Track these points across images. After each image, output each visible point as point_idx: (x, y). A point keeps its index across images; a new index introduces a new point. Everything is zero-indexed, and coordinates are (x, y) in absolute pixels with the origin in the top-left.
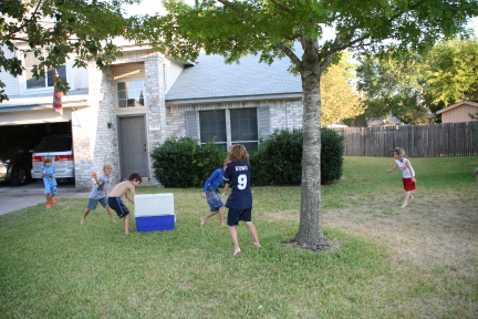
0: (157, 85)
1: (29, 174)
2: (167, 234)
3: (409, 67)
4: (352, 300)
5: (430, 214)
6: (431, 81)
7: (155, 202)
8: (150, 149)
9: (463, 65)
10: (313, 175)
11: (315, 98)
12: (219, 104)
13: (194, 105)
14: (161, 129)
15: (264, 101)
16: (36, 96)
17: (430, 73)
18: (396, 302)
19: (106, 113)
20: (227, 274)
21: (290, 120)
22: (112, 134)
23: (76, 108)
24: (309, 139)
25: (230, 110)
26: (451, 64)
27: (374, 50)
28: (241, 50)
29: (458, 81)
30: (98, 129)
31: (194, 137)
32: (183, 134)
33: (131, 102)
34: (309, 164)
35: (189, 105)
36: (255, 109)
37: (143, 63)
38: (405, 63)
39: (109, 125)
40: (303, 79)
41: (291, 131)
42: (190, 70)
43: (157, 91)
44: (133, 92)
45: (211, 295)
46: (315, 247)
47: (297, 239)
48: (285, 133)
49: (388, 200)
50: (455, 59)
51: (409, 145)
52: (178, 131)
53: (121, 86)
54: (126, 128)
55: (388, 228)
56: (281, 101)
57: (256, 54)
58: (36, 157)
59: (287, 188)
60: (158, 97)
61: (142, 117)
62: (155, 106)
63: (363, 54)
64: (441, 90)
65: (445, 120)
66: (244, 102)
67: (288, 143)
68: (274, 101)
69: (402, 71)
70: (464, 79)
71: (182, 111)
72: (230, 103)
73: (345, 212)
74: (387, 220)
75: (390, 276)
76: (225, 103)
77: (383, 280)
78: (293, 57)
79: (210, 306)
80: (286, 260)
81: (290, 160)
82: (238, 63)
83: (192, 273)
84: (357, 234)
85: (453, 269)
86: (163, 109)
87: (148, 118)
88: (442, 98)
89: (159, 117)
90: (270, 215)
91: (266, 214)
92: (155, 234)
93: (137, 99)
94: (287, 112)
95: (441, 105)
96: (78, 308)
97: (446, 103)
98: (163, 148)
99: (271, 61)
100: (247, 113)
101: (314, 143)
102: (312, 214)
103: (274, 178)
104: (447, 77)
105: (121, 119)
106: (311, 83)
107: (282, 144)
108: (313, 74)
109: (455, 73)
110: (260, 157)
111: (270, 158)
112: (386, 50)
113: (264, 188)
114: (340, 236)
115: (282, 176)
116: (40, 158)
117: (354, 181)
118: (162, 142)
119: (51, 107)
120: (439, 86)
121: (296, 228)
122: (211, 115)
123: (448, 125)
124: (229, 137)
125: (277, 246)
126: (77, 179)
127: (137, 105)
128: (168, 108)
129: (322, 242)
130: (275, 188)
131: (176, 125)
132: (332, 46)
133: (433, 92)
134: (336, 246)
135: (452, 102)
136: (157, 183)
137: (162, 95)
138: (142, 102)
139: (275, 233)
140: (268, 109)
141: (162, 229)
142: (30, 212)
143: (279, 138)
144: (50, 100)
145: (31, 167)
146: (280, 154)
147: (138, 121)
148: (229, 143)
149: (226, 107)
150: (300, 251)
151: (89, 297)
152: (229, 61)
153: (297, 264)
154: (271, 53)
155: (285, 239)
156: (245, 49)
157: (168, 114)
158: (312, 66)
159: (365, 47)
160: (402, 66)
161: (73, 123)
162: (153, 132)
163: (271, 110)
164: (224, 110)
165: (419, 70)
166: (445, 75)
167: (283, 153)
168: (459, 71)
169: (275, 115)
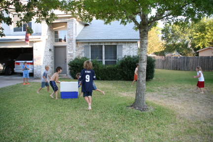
0: (73, 33)
1: (13, 70)
2: (74, 100)
3: (185, 30)
4: (159, 134)
5: (193, 97)
6: (195, 37)
7: (70, 86)
8: (68, 61)
9: (210, 30)
10: (143, 77)
11: (145, 41)
12: (100, 43)
13: (89, 43)
14: (73, 53)
15: (120, 42)
16: (18, 35)
17: (195, 33)
18: (179, 136)
19: (49, 44)
20: (102, 120)
21: (131, 51)
22: (51, 54)
23: (36, 42)
24: (142, 60)
25: (105, 45)
26: (204, 30)
27: (173, 21)
28: (111, 19)
29: (207, 38)
30: (45, 52)
31: (88, 57)
32: (83, 55)
33: (60, 40)
34: (141, 71)
35: (86, 43)
36: (116, 46)
37: (66, 22)
38: (183, 29)
39: (50, 50)
40: (140, 33)
41: (132, 56)
42: (88, 27)
43: (72, 35)
44: (61, 35)
45: (94, 129)
46: (142, 109)
47: (133, 105)
48: (129, 57)
49: (174, 89)
50: (207, 28)
51: (184, 65)
52: (81, 54)
53: (56, 33)
54: (57, 51)
55: (174, 102)
56: (128, 42)
57: (119, 20)
58: (17, 63)
59: (129, 82)
60: (72, 38)
61: (65, 47)
62: (71, 42)
63: (168, 22)
64: (199, 41)
65: (201, 55)
66: (111, 42)
67: (130, 62)
68: (125, 42)
69: (182, 32)
70: (210, 37)
71: (83, 45)
72: (105, 42)
73: (155, 94)
74: (174, 99)
75: (176, 124)
76: (103, 42)
77: (173, 126)
78: (136, 22)
79: (93, 134)
80: (128, 115)
81: (131, 69)
82: (110, 24)
83: (85, 119)
84: (160, 104)
85: (205, 122)
86: (75, 44)
87: (67, 47)
88: (200, 45)
89: (72, 47)
90: (121, 94)
91: (119, 93)
92: (69, 100)
93: (63, 39)
94: (130, 48)
95: (199, 48)
96: (33, 132)
97: (201, 47)
98: (73, 61)
99: (126, 24)
100: (112, 47)
101: (144, 62)
102: (141, 94)
103: (123, 77)
104: (202, 36)
105: (55, 47)
106: (144, 35)
107: (128, 62)
108: (145, 31)
109: (206, 34)
110: (117, 67)
111: (122, 68)
112: (179, 21)
113: (119, 81)
114: (153, 105)
115: (127, 76)
116: (18, 64)
117: (159, 80)
118: (73, 58)
119: (24, 40)
120: (198, 39)
121: (133, 100)
122: (96, 48)
123: (202, 57)
124: (104, 58)
125: (125, 108)
126: (34, 74)
127: (63, 41)
128: (77, 43)
129: (145, 107)
130: (123, 82)
131: (80, 51)
132: (154, 18)
133: (196, 42)
134: (151, 110)
135: (204, 47)
136: (70, 77)
137: (74, 38)
138: (65, 40)
139: (124, 102)
140: (122, 46)
141: (72, 98)
142: (13, 87)
143: (126, 59)
144: (24, 37)
145: (14, 67)
147: (63, 49)
148: (104, 60)
149: (103, 44)
150: (135, 111)
151: (38, 128)
152: (106, 23)
153: (133, 117)
154: (126, 20)
155: (128, 105)
156: (114, 18)
157: (77, 46)
158: (145, 27)
159: (169, 19)
160: (182, 29)
161: (34, 48)
162: (70, 54)
163: (123, 46)
164: (102, 46)
165: (189, 32)
166: (202, 35)
167: (128, 66)
168: (208, 33)
169: (125, 49)
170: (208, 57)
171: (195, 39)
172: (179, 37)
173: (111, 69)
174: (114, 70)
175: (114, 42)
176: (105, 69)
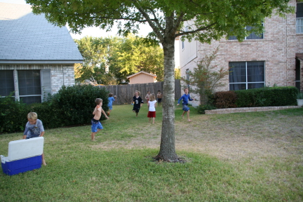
3: (99, 48)
9: (136, 50)
12: (8, 65)
15: (47, 65)
21: (66, 80)
25: (18, 70)
29: (134, 60)
36: (38, 71)
38: (96, 46)
47: (159, 157)
50: (133, 46)
56: (59, 65)
64: (125, 64)
65: (131, 82)
66: (30, 65)
68: (54, 65)
69: (95, 51)
70: (137, 58)
72: (18, 65)
76: (14, 65)
81: (75, 108)
88: (126, 69)
91: (90, 146)
94: (64, 74)
97: (128, 72)
103: (63, 122)
104: (128, 57)
109: (132, 54)
110: (52, 106)
111: (60, 107)
120: (124, 60)
124: (17, 92)
133: (121, 65)
140: (49, 71)
146: (68, 104)
148: (18, 97)
149: (15, 69)
158: (172, 41)
160: (94, 47)
163: (52, 72)
164: (13, 71)
165: (104, 51)
166: (127, 55)
167: (70, 103)
168: (134, 53)
169: (54, 76)
170: (145, 85)
171: (120, 61)
172: (90, 58)
173: (42, 111)
174: (47, 112)
175: (36, 65)
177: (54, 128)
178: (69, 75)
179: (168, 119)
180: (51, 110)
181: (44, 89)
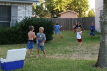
15: (15, 3)
21: (27, 13)
56: (23, 4)
66: (5, 3)
94: (26, 9)
100: (6, 8)
140: (17, 7)
163: (19, 7)
169: (20, 10)
174: (16, 33)
175: (9, 2)
176: (5, 32)
177: (19, 43)
178: (29, 10)
179: (104, 42)
180: (18, 32)
181: (13, 18)
